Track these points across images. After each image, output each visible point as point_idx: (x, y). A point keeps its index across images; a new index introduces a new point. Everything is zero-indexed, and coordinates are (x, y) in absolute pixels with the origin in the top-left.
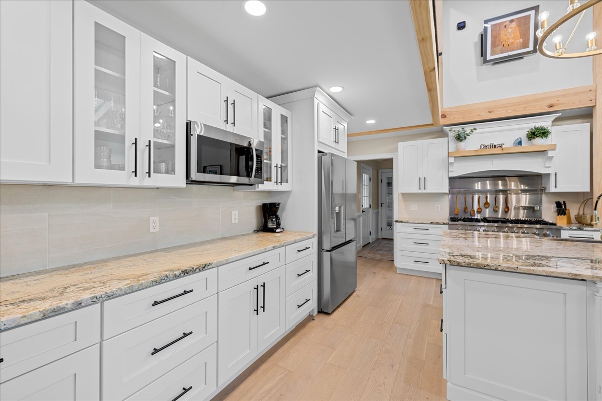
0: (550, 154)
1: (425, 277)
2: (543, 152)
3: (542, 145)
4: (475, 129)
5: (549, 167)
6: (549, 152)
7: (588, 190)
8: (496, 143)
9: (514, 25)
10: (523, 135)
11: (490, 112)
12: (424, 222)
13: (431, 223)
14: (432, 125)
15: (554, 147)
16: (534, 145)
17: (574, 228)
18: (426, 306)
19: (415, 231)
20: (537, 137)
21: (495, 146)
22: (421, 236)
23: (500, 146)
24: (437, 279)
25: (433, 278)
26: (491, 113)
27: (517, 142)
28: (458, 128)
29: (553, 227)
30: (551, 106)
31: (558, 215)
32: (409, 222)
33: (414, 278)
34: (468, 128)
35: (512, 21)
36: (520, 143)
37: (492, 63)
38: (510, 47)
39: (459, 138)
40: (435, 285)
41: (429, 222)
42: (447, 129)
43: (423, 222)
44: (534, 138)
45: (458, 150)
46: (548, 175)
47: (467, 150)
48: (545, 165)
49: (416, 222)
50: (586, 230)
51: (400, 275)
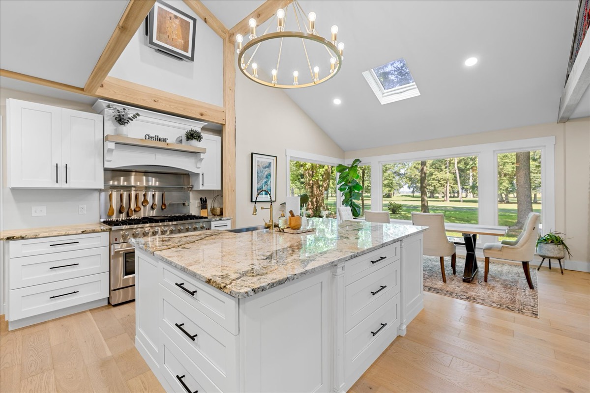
0: (202, 156)
1: (70, 316)
2: (195, 154)
3: (196, 147)
4: (138, 114)
5: (199, 168)
6: (202, 154)
7: (220, 189)
8: (161, 136)
9: (177, 21)
10: (183, 134)
11: (155, 101)
12: (71, 232)
13: (83, 232)
14: (82, 89)
15: (204, 151)
16: (191, 145)
17: (218, 219)
18: (104, 364)
19: (54, 249)
20: (195, 139)
21: (160, 139)
22: (64, 255)
23: (164, 140)
24: (90, 310)
25: (85, 312)
26: (156, 103)
27: (179, 140)
28: (120, 107)
29: (206, 220)
30: (202, 115)
31: (202, 209)
32: (41, 235)
33: (51, 325)
34: (131, 111)
35: (176, 17)
36: (181, 141)
37: (157, 48)
38: (172, 42)
39: (121, 120)
40: (94, 322)
41: (80, 231)
42: (104, 103)
43: (68, 233)
44: (192, 139)
45: (118, 135)
46: (198, 174)
47: (129, 136)
48: (197, 165)
49: (55, 234)
50: (224, 220)
51: (19, 333)
